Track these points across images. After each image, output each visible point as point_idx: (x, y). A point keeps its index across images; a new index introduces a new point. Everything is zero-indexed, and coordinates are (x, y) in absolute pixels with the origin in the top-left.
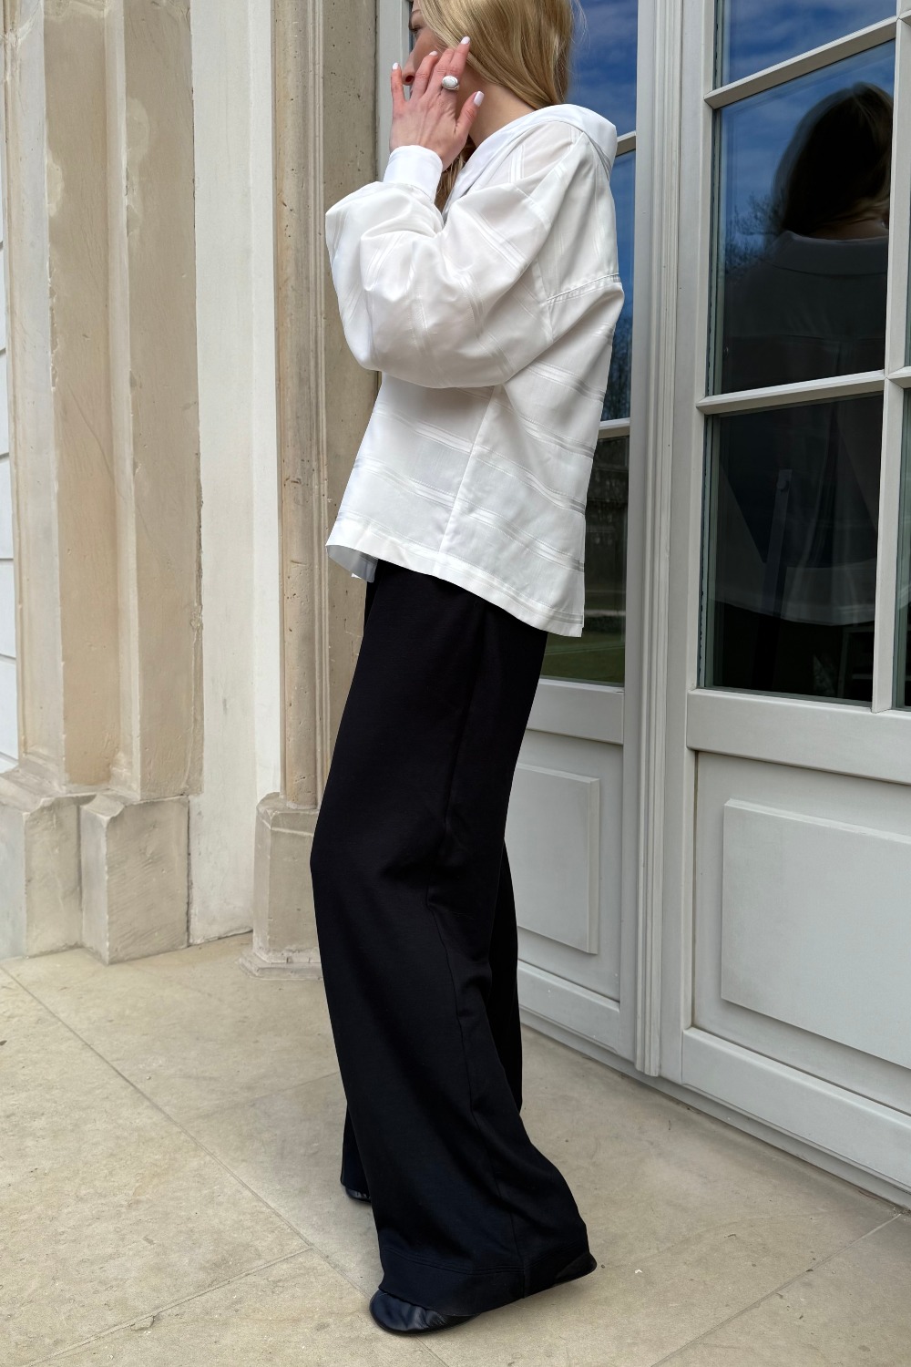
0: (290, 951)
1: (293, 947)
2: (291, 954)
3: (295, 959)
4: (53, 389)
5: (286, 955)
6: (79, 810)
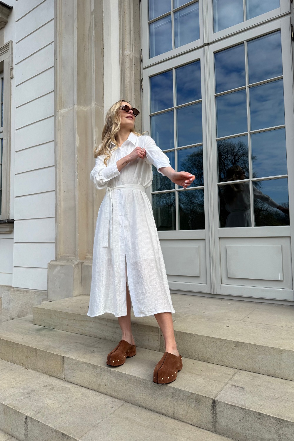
4: (77, 180)
6: (82, 265)
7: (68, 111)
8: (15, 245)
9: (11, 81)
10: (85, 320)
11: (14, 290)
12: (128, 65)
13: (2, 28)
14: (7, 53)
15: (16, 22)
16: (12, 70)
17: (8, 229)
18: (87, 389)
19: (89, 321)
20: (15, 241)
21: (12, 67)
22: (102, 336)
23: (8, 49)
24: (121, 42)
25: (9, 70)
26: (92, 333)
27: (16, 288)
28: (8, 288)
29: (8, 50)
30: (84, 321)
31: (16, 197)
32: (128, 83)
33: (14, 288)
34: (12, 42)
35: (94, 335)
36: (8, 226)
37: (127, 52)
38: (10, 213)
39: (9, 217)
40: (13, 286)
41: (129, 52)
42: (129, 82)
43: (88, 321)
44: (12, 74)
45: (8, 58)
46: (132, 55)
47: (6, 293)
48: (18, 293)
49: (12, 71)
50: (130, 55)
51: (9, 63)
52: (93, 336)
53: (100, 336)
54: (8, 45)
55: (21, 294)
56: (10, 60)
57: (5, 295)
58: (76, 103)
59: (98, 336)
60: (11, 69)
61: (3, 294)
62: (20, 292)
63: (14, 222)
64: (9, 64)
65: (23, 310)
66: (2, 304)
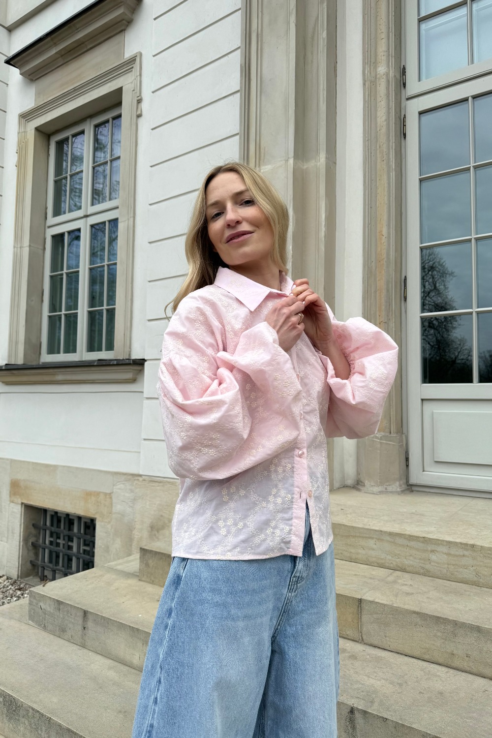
0: (386, 485)
1: (387, 484)
2: (387, 487)
3: (388, 488)
5: (385, 487)
7: (272, 169)
8: (146, 402)
9: (137, 120)
10: (358, 534)
11: (144, 480)
12: (385, 92)
13: (121, 31)
14: (130, 74)
15: (155, 19)
16: (140, 102)
17: (129, 376)
18: (419, 660)
19: (366, 537)
20: (145, 395)
21: (140, 97)
22: (397, 565)
23: (133, 67)
24: (368, 51)
25: (136, 102)
26: (374, 559)
27: (146, 477)
28: (125, 476)
29: (133, 69)
30: (354, 537)
31: (149, 320)
32: (385, 123)
33: (144, 477)
34: (141, 54)
35: (378, 564)
36: (132, 370)
37: (382, 69)
38: (132, 348)
39: (130, 355)
40: (141, 473)
41: (386, 69)
42: (386, 120)
43: (363, 537)
44: (139, 110)
45: (132, 83)
46: (391, 74)
47: (122, 485)
48: (153, 484)
49: (140, 104)
50: (387, 74)
51: (133, 90)
52: (376, 564)
53: (392, 565)
54: (133, 60)
55: (158, 488)
56: (137, 85)
57: (119, 489)
58: (292, 154)
59: (387, 565)
60: (138, 101)
61: (114, 487)
62: (157, 484)
63: (146, 363)
64: (134, 92)
65: (162, 516)
66: (111, 504)
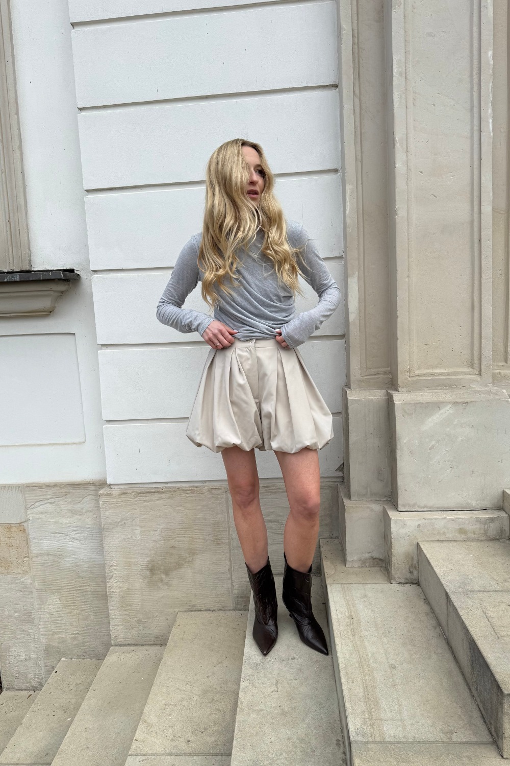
8: (106, 352)
11: (123, 494)
20: (101, 340)
28: (55, 489)
38: (31, 248)
39: (30, 262)
47: (48, 505)
48: (149, 498)
57: (42, 513)
61: (29, 511)
62: (157, 496)
66: (27, 541)
